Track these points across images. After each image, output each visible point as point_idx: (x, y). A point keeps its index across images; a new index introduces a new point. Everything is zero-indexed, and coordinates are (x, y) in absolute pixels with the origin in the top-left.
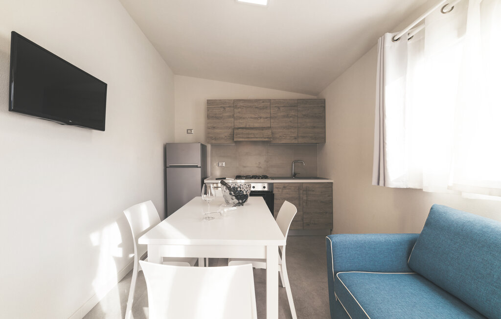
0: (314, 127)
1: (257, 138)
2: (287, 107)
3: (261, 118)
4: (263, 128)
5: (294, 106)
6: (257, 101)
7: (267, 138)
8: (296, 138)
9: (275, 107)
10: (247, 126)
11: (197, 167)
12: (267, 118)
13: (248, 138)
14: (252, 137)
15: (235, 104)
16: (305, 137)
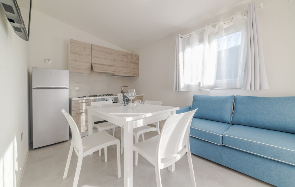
0: (134, 68)
1: (108, 71)
2: (123, 55)
3: (108, 59)
4: (110, 66)
5: (126, 56)
6: (106, 48)
7: (114, 71)
8: (126, 73)
9: (117, 54)
10: (100, 63)
11: (66, 88)
12: (112, 60)
13: (103, 70)
14: (105, 70)
15: (92, 47)
16: (130, 73)
